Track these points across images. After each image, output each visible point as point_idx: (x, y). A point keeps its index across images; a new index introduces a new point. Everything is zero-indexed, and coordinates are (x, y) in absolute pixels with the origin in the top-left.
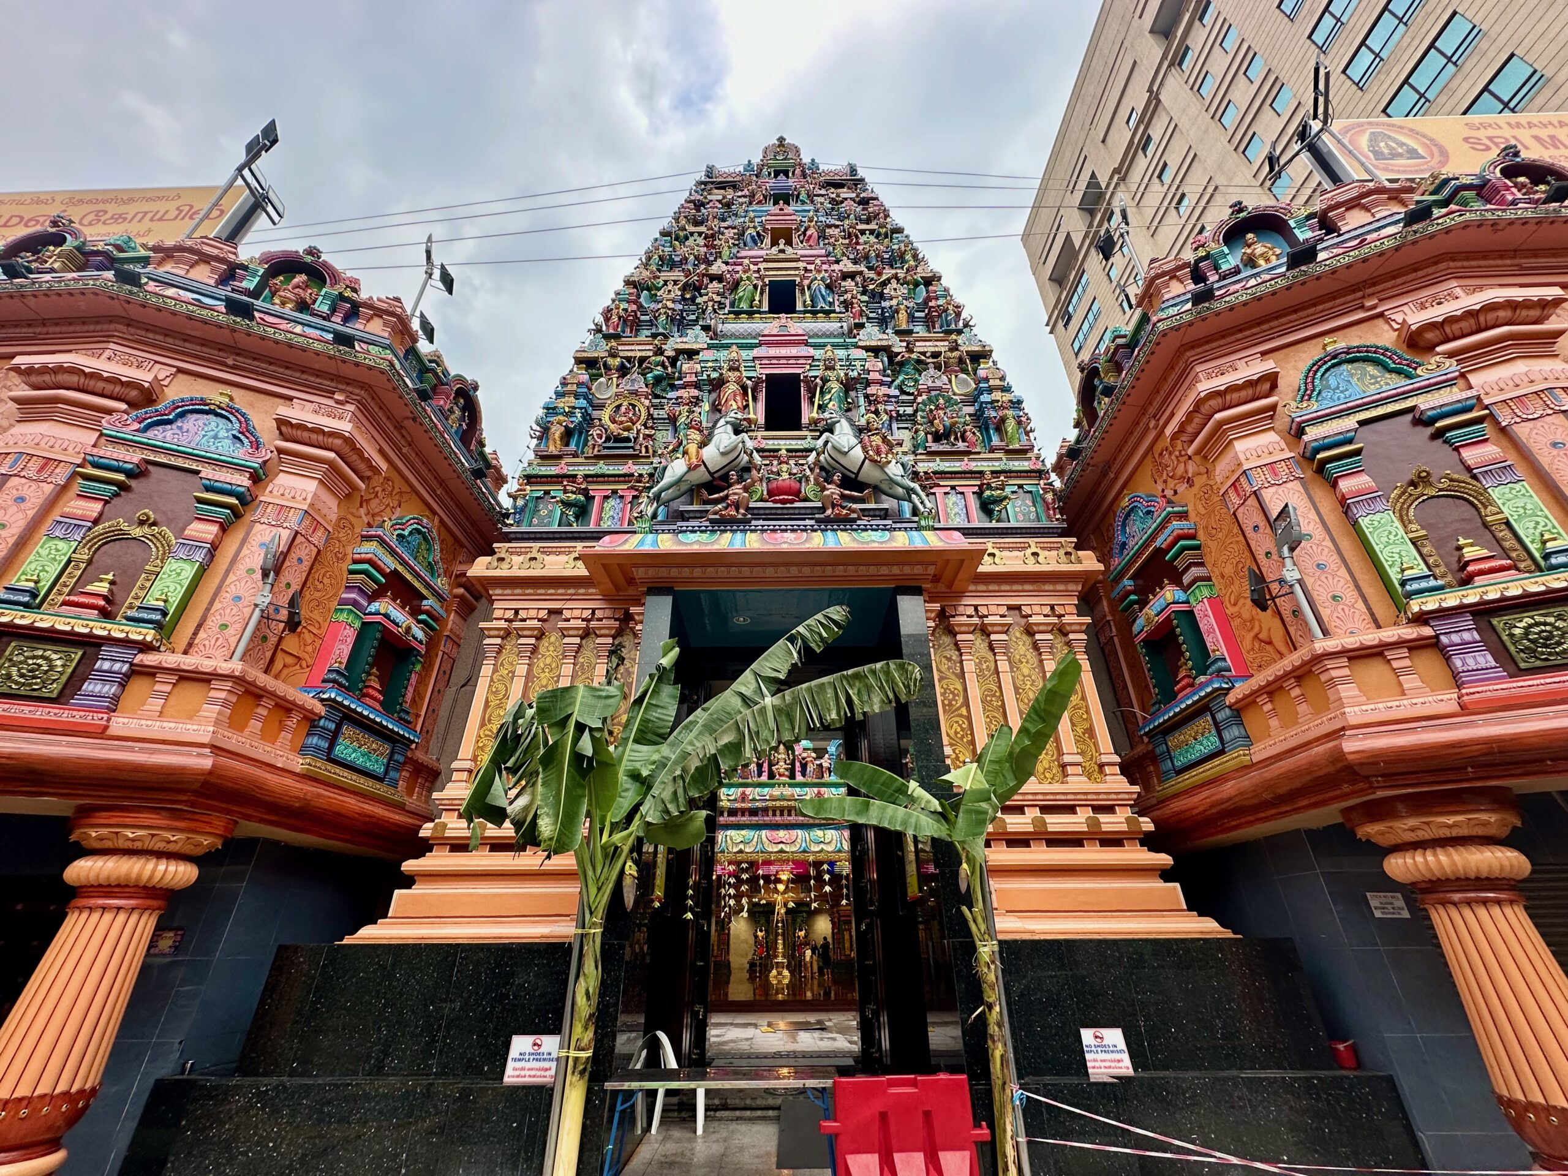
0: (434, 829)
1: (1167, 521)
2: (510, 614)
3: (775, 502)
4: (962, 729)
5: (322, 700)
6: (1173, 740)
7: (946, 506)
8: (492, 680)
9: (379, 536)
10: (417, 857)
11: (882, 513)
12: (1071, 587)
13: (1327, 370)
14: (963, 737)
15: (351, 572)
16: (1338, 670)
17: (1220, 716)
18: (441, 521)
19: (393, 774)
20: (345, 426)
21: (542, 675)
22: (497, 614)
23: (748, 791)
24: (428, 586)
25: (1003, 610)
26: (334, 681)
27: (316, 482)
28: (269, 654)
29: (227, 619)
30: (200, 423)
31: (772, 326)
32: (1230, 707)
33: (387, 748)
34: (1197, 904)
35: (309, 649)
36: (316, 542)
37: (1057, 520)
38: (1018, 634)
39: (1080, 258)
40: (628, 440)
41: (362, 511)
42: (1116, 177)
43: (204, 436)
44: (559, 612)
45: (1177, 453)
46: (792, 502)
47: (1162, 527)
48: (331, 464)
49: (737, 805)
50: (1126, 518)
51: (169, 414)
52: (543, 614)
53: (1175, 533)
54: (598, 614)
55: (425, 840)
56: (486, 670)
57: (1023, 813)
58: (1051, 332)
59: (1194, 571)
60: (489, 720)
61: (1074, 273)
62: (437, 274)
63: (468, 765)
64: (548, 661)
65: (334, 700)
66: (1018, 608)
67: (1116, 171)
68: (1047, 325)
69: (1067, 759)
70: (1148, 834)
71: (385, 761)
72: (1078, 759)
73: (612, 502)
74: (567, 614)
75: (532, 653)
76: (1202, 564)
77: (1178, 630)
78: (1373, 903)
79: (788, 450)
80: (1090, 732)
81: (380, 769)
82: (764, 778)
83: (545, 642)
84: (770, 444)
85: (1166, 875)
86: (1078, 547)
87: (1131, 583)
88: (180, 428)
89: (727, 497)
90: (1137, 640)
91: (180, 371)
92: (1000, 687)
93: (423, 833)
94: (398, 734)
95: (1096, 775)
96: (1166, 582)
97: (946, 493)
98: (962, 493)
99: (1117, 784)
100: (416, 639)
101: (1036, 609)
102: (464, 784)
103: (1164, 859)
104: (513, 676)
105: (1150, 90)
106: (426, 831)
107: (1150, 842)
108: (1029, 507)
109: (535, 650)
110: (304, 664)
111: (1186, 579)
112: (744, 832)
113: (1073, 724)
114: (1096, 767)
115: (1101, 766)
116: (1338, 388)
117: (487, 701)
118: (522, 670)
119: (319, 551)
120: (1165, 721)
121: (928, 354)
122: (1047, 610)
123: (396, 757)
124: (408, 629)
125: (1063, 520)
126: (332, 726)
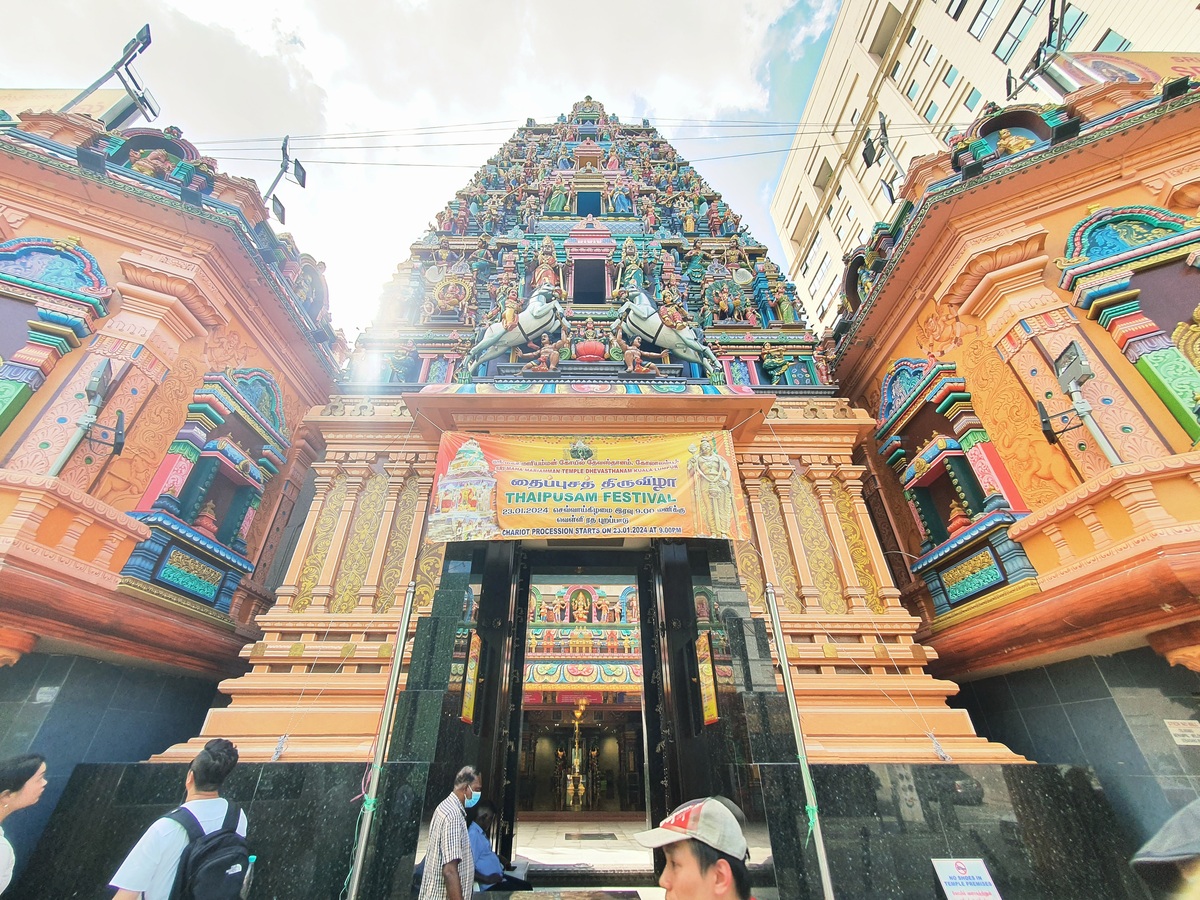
0: (253, 649)
1: (936, 376)
2: (341, 456)
3: (583, 360)
4: (753, 564)
5: (149, 523)
6: (947, 576)
7: (731, 372)
8: (320, 514)
9: (220, 380)
10: (235, 676)
11: (678, 372)
12: (847, 439)
13: (1094, 230)
14: (752, 572)
15: (191, 411)
16: (1142, 493)
17: (1000, 550)
18: (286, 377)
19: (223, 599)
20: (190, 275)
21: (368, 510)
22: (330, 455)
23: (553, 631)
24: (269, 432)
25: (786, 459)
26: (163, 507)
27: (158, 321)
28: (93, 476)
29: (50, 440)
30: (46, 262)
31: (581, 224)
32: (1012, 540)
33: (219, 575)
35: (142, 476)
36: (154, 378)
37: (830, 383)
38: (799, 480)
39: (816, 223)
40: (454, 313)
41: (206, 357)
42: (843, 161)
43: (47, 273)
44: (385, 455)
45: (944, 318)
46: (596, 360)
47: (930, 384)
48: (173, 307)
49: (544, 643)
50: (892, 382)
51: (14, 250)
52: (371, 457)
53: (945, 387)
54: (422, 457)
55: (246, 660)
56: (315, 505)
57: (812, 641)
59: (964, 421)
60: (316, 550)
61: (810, 234)
62: (292, 167)
63: (292, 590)
64: (374, 498)
65: (161, 524)
66: (799, 458)
67: (843, 156)
69: (850, 592)
70: (931, 662)
71: (217, 587)
72: (862, 591)
73: (438, 364)
74: (392, 457)
75: (359, 491)
76: (973, 413)
77: (952, 473)
78: (1173, 730)
79: (595, 319)
80: (870, 567)
81: (210, 594)
82: (566, 621)
83: (371, 482)
84: (578, 314)
85: (953, 702)
86: (851, 405)
87: (899, 438)
88: (24, 264)
89: (539, 355)
90: (907, 487)
91: (32, 216)
92: (785, 527)
93: (243, 654)
94: (230, 562)
95: (878, 607)
96: (935, 433)
97: (731, 362)
98: (746, 362)
99: (900, 617)
100: (254, 477)
101: (815, 459)
102: (287, 608)
103: (951, 687)
104: (341, 510)
105: (869, 95)
106: (246, 651)
107: (934, 669)
108: (804, 374)
109: (363, 487)
110: (135, 490)
111: (957, 428)
112: (548, 666)
113: (854, 561)
114: (878, 600)
115: (883, 599)
116: (1105, 245)
117: (314, 533)
118: (348, 505)
119: (156, 386)
120: (940, 558)
121: (712, 252)
122: (825, 460)
123: (229, 584)
124: (246, 467)
125: (836, 384)
126: (159, 549)
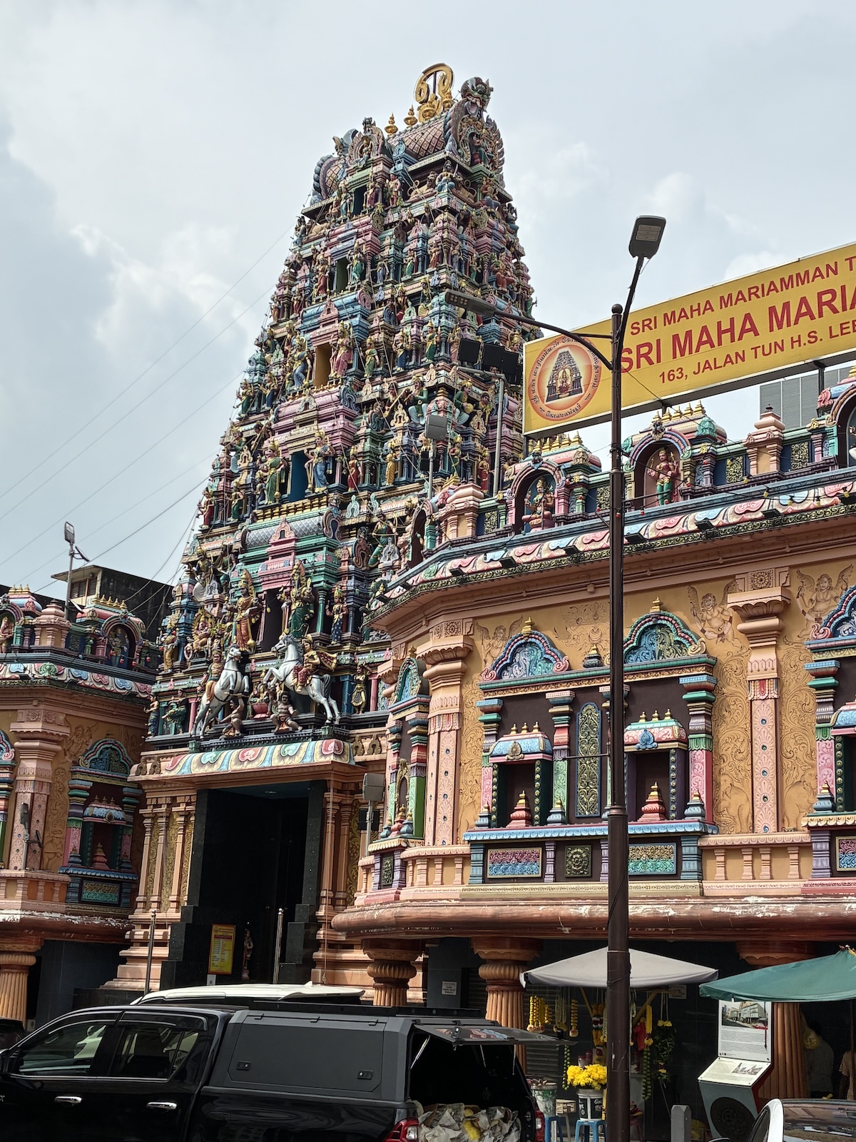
0: (131, 934)
2: (154, 802)
5: (68, 874)
8: (149, 846)
10: (126, 949)
15: (71, 796)
19: (125, 900)
20: (39, 725)
21: (171, 842)
22: (149, 802)
24: (122, 780)
26: (73, 862)
27: (35, 761)
28: (39, 858)
29: (18, 847)
33: (116, 887)
35: (59, 846)
36: (45, 793)
40: (204, 654)
41: (67, 757)
44: (175, 798)
46: (265, 718)
52: (168, 801)
55: (128, 940)
56: (147, 841)
60: (151, 871)
63: (142, 899)
64: (173, 832)
65: (74, 872)
71: (117, 895)
75: (166, 829)
81: (115, 900)
83: (171, 819)
93: (127, 937)
94: (119, 879)
100: (119, 819)
102: (142, 910)
104: (158, 843)
110: (59, 855)
117: (148, 858)
119: (48, 796)
123: (124, 890)
124: (110, 817)
126: (78, 886)
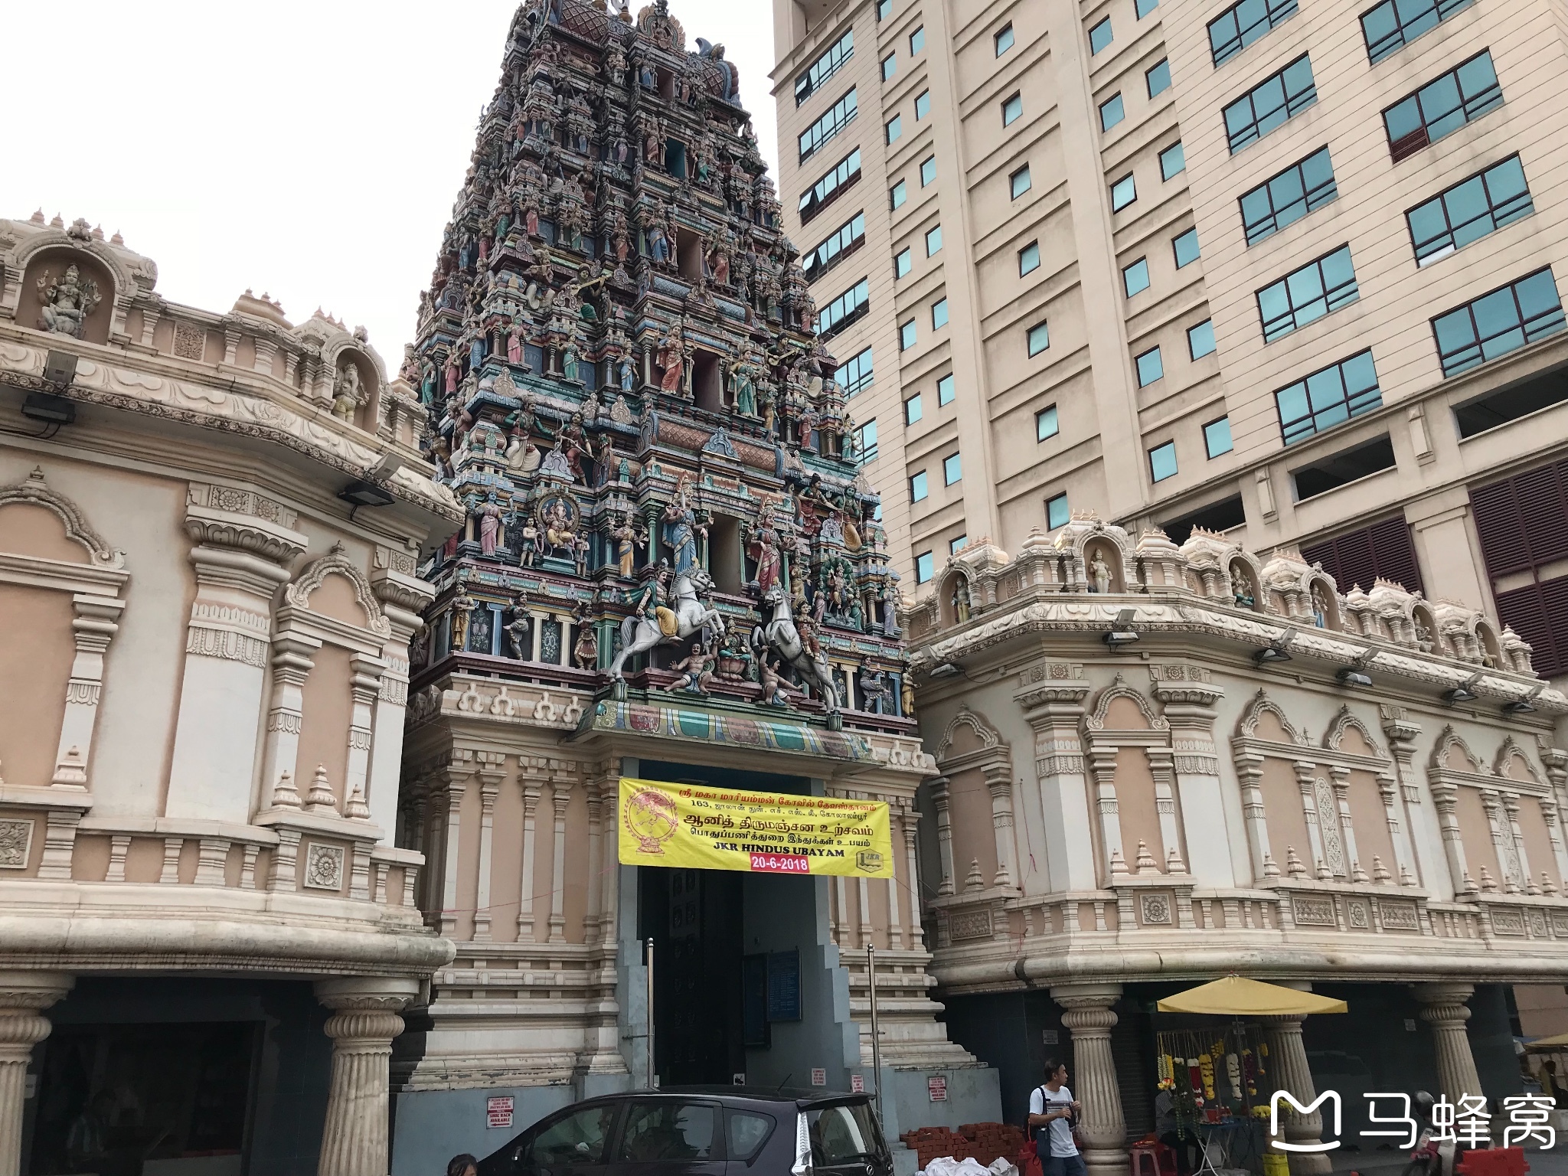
3: (725, 679)
4: (830, 901)
12: (914, 783)
16: (1073, 911)
32: (1005, 910)
34: (952, 1037)
37: (912, 717)
40: (567, 554)
52: (501, 759)
54: (553, 765)
56: (455, 817)
58: (774, 93)
63: (454, 915)
68: (771, 76)
69: (893, 931)
70: (931, 988)
72: (900, 931)
75: (494, 802)
79: (735, 621)
80: (909, 908)
85: (939, 1017)
86: (923, 748)
89: (688, 668)
93: (435, 981)
95: (909, 944)
98: (845, 672)
99: (919, 950)
103: (940, 1006)
104: (481, 826)
107: (932, 993)
109: (497, 797)
113: (899, 899)
114: (909, 937)
115: (912, 936)
118: (489, 820)
